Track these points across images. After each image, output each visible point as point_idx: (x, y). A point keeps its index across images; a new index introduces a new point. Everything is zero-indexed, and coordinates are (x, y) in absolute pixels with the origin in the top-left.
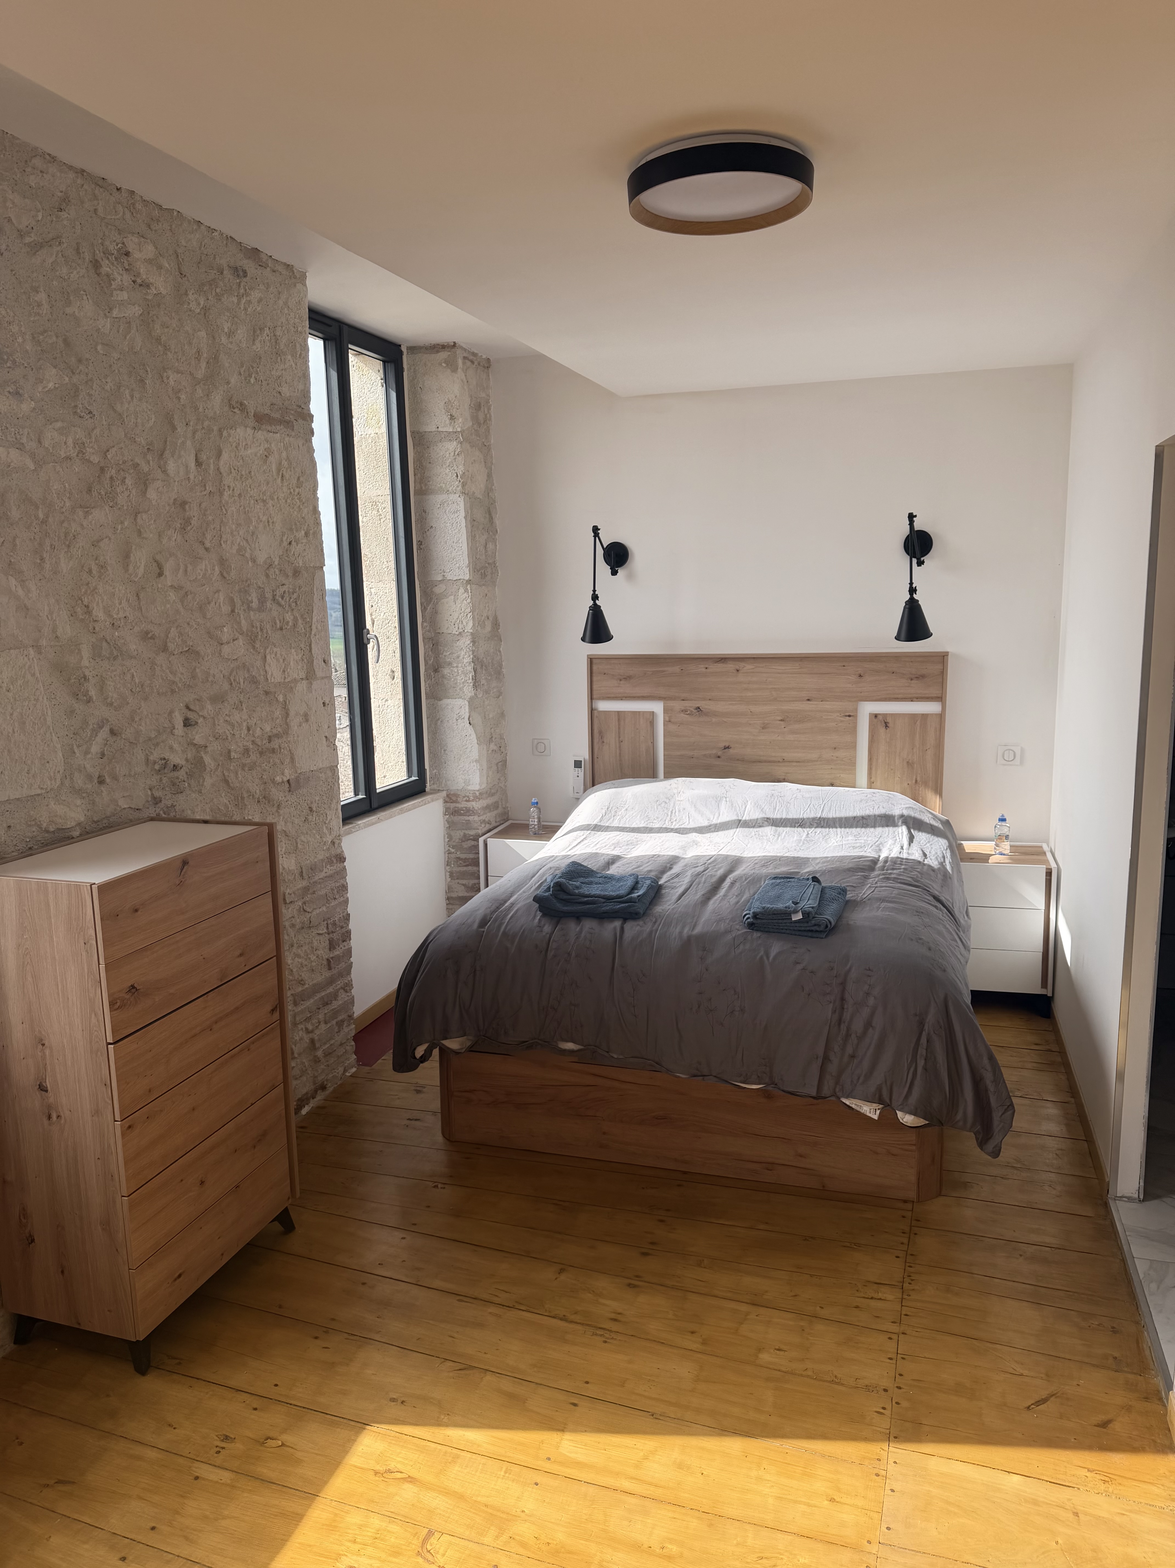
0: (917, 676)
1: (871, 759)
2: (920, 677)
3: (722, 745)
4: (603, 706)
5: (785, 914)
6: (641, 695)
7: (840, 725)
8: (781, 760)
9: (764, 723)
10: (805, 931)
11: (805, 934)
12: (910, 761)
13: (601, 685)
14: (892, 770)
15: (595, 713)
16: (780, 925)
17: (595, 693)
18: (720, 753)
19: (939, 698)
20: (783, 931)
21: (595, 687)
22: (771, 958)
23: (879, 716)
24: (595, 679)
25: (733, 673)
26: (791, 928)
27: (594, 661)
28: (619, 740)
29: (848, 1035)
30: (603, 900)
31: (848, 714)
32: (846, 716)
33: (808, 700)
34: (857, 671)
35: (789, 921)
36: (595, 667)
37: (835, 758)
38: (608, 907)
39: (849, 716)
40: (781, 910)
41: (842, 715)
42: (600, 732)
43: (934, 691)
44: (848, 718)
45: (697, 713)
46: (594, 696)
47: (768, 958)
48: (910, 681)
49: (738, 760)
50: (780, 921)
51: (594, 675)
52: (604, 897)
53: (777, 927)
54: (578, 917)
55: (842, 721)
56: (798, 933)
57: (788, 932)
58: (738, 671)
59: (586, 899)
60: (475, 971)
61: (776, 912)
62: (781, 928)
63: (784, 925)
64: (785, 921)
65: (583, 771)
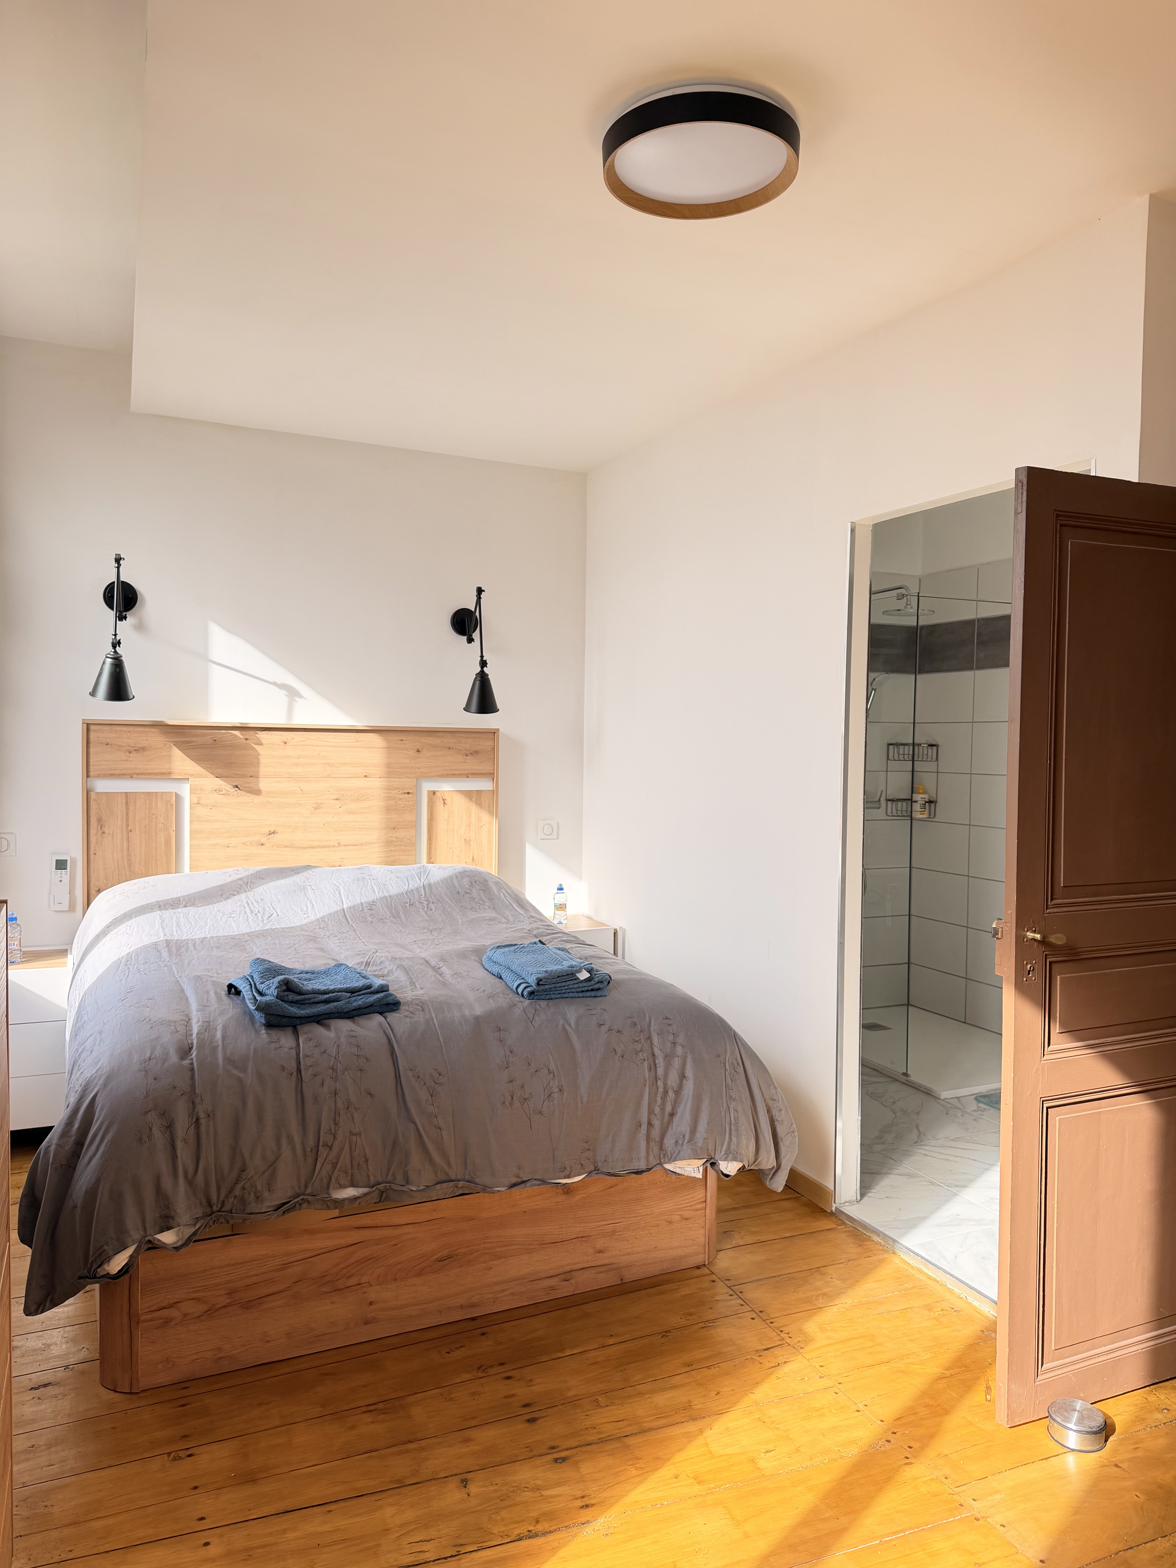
0: (471, 752)
1: (430, 838)
2: (475, 753)
3: (267, 830)
4: (102, 786)
5: (570, 975)
6: (160, 771)
7: (399, 802)
8: (336, 845)
9: (317, 803)
10: (587, 991)
11: (589, 994)
12: (468, 839)
13: (101, 758)
14: (450, 848)
15: (93, 796)
16: (563, 988)
17: (92, 768)
18: (263, 840)
19: (491, 774)
20: (566, 995)
21: (91, 760)
22: (573, 1024)
23: (437, 793)
24: (92, 750)
25: (279, 745)
26: (574, 990)
27: (92, 727)
28: (127, 829)
29: (666, 1092)
30: (349, 995)
31: (406, 791)
32: (405, 793)
33: (366, 776)
34: (415, 746)
35: (576, 982)
36: (92, 735)
37: (394, 839)
38: (360, 1001)
39: (408, 793)
40: (567, 971)
41: (401, 792)
42: (99, 820)
43: (486, 768)
44: (407, 795)
45: (235, 793)
46: (91, 774)
47: (570, 1025)
48: (465, 757)
49: (286, 846)
50: (564, 984)
51: (91, 745)
52: (346, 990)
53: (559, 992)
54: (320, 1019)
55: (401, 799)
56: (581, 995)
57: (572, 995)
58: (285, 743)
59: (326, 996)
60: (198, 1119)
61: (560, 975)
62: (564, 991)
63: (566, 988)
64: (568, 983)
65: (68, 873)
